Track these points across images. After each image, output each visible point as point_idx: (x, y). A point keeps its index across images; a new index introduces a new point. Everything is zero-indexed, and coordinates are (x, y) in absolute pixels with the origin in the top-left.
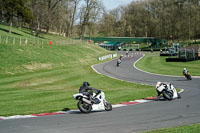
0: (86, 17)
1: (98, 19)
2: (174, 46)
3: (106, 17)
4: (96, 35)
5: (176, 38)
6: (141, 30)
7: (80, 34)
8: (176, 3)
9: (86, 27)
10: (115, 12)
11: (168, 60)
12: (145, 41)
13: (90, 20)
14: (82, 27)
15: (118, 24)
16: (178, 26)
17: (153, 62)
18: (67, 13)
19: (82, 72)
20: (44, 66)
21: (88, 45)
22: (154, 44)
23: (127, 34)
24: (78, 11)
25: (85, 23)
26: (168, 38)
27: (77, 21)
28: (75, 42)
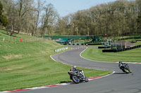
0: (46, 22)
1: (54, 23)
2: (108, 41)
3: (60, 22)
4: (53, 34)
5: (109, 36)
6: (84, 30)
7: (42, 34)
8: (109, 12)
9: (46, 29)
10: (66, 18)
11: (104, 51)
12: (88, 38)
13: (49, 24)
14: (43, 28)
15: (68, 27)
16: (111, 27)
17: (93, 52)
18: (32, 19)
19: (43, 60)
20: (17, 56)
21: (48, 41)
22: (94, 40)
23: (75, 33)
24: (40, 18)
25: (45, 26)
26: (104, 36)
27: (40, 25)
28: (38, 39)
